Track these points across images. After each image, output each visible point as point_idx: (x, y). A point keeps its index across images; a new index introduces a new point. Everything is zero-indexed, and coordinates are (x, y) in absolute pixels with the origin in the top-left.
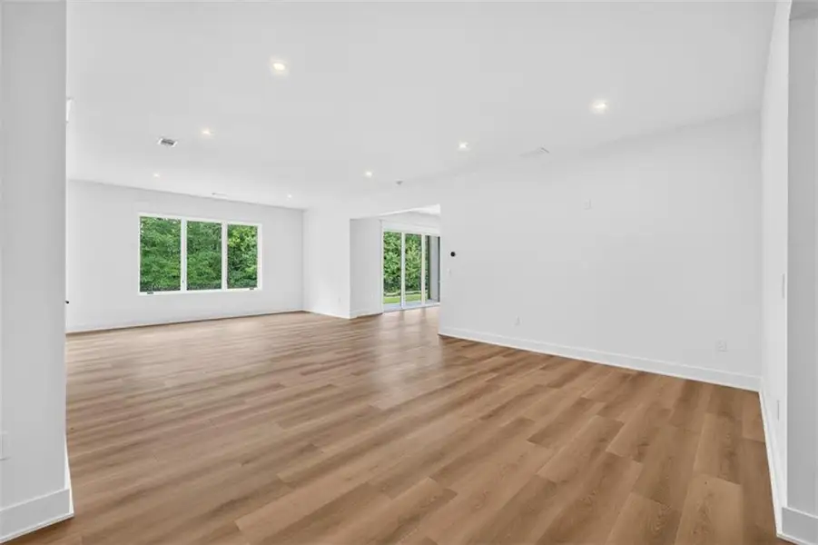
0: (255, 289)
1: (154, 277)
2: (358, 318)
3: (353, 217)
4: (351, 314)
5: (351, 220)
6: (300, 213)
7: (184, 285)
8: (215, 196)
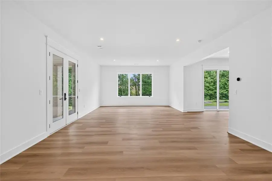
0: (151, 96)
1: (122, 92)
2: (188, 112)
3: (184, 66)
4: (184, 110)
5: (184, 67)
6: (168, 67)
7: (129, 95)
8: (135, 65)
